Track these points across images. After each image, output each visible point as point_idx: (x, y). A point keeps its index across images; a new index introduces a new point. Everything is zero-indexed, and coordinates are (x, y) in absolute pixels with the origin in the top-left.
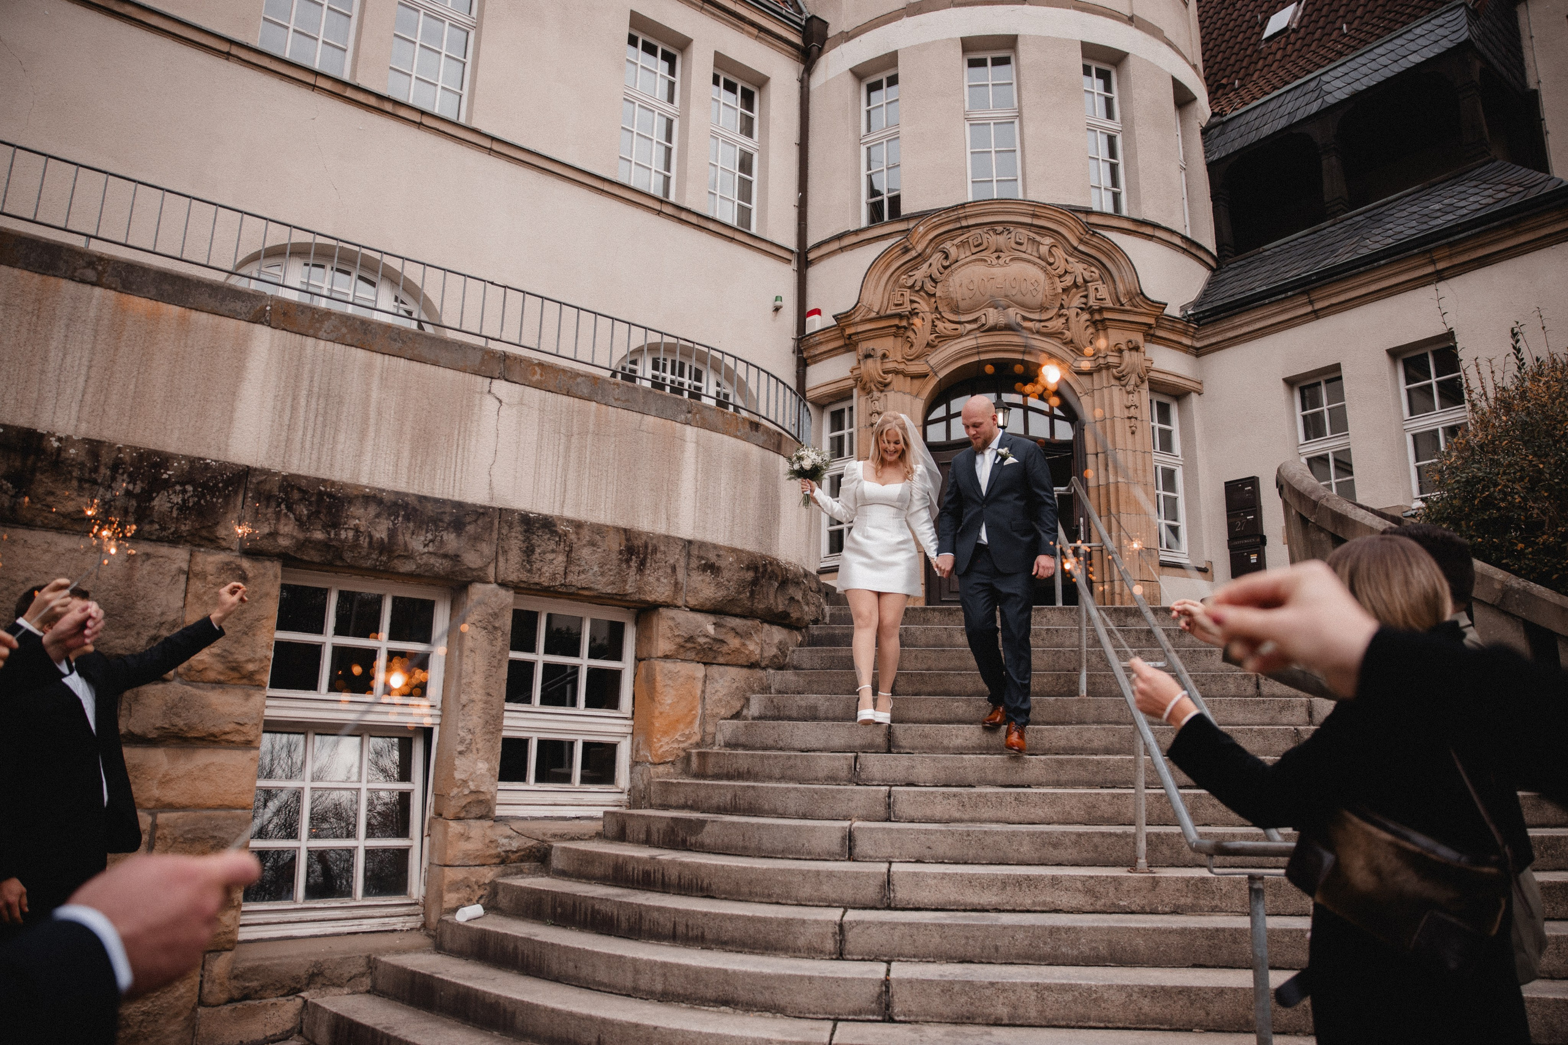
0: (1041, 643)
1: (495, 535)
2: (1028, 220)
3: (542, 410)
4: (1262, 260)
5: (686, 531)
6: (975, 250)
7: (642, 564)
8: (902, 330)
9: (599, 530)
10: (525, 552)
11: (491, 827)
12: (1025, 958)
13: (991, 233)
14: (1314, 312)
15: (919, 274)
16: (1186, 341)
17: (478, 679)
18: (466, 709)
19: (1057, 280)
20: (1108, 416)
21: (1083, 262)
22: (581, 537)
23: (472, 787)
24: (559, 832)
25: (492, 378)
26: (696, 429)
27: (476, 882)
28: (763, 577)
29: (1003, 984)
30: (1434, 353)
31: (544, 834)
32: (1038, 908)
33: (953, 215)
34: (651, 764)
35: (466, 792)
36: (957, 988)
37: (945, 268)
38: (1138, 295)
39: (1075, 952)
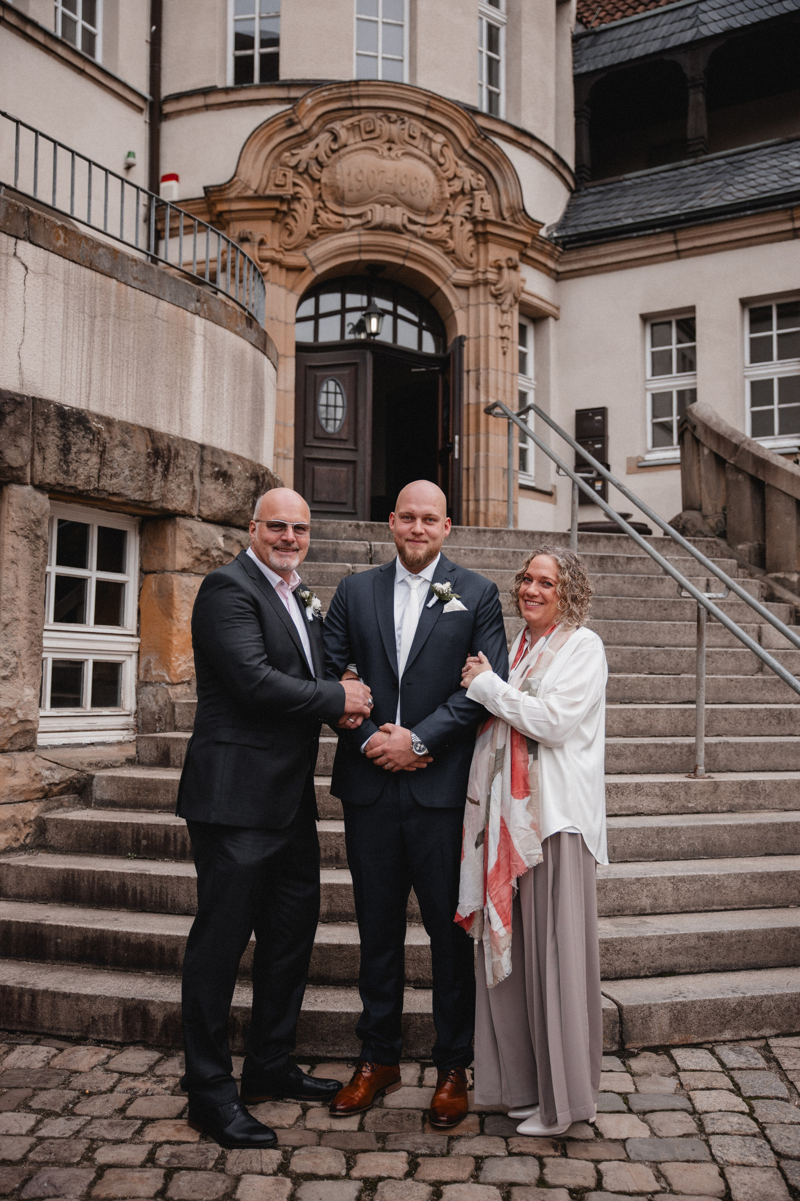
0: (507, 565)
1: (30, 430)
2: (422, 112)
3: (67, 284)
4: (624, 189)
5: (196, 435)
6: (366, 137)
7: (167, 468)
8: (280, 216)
9: (128, 428)
10: (62, 450)
11: (34, 759)
12: (637, 856)
13: (384, 119)
14: (678, 252)
15: (305, 153)
16: (551, 264)
17: (22, 595)
18: (9, 628)
19: (445, 183)
20: (482, 333)
21: (471, 166)
22: (114, 437)
23: (21, 716)
24: (94, 760)
25: (17, 238)
26: (203, 320)
27: (23, 820)
28: (262, 487)
29: (646, 879)
30: (779, 307)
31: (82, 763)
32: (624, 813)
33: (345, 91)
34: (168, 684)
35: (14, 721)
36: (610, 885)
37: (333, 151)
38: (520, 211)
39: (677, 849)
